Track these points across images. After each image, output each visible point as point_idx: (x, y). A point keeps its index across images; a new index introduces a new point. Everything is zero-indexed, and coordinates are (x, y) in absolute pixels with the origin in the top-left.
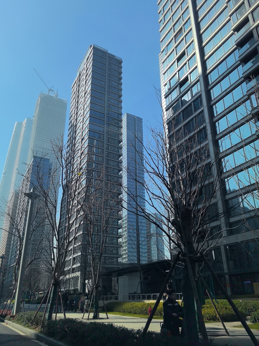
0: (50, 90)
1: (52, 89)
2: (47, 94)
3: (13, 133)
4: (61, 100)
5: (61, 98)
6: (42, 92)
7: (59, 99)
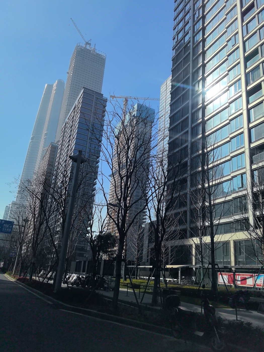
0: (87, 43)
1: (89, 42)
2: (84, 47)
3: (43, 96)
4: (100, 55)
5: (100, 53)
6: (79, 44)
7: (97, 54)
